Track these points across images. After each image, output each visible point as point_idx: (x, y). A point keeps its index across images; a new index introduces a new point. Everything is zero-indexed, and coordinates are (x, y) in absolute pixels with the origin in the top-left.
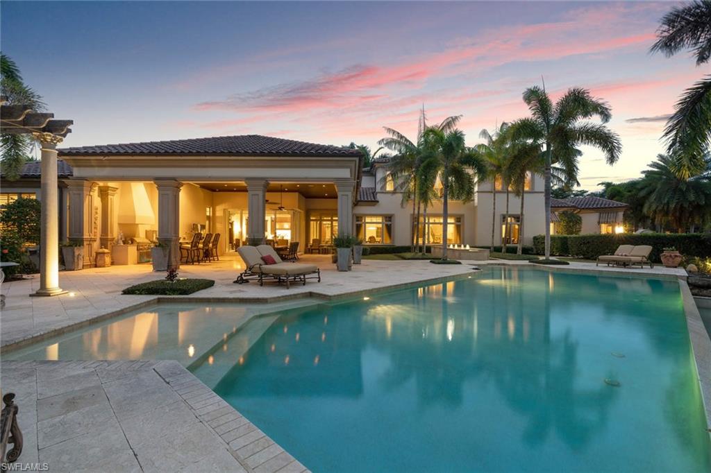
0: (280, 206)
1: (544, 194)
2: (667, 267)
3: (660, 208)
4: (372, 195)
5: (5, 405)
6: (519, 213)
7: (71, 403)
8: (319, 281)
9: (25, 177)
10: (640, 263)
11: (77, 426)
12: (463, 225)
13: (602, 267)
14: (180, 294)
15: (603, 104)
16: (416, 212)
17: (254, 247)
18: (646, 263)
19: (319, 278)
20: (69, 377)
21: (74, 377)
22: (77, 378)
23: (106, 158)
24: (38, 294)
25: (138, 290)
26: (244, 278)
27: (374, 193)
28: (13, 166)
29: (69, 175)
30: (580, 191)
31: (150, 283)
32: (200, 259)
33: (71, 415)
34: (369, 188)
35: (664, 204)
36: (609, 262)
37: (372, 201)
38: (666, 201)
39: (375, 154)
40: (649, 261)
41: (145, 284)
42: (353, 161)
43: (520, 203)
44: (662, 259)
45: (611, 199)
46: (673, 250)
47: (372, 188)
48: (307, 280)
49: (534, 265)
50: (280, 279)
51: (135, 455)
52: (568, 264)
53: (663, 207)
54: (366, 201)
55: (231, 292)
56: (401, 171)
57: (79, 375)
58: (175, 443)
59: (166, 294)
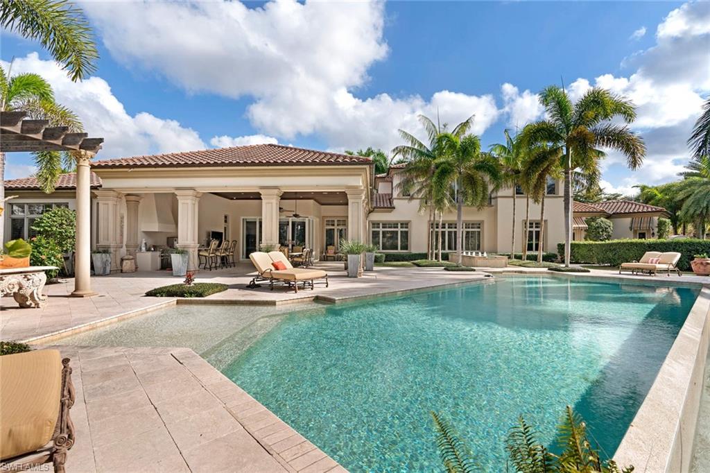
0: (294, 213)
1: (563, 199)
2: (698, 275)
3: (698, 212)
4: (388, 201)
5: (63, 367)
6: (540, 218)
7: (107, 375)
8: (327, 286)
9: (60, 188)
10: (666, 271)
11: (112, 389)
12: (483, 231)
13: (626, 275)
14: (197, 296)
15: (626, 103)
16: (432, 219)
17: (266, 253)
18: (673, 271)
19: (327, 283)
20: (105, 358)
21: (108, 358)
22: (110, 359)
23: (132, 170)
24: (73, 295)
25: (160, 293)
26: (256, 283)
27: (390, 200)
28: (49, 179)
29: (98, 186)
30: (614, 195)
31: (170, 286)
32: (218, 265)
33: (107, 383)
34: (386, 195)
35: (704, 208)
36: (633, 270)
37: (388, 208)
38: (705, 205)
39: (392, 160)
40: (677, 269)
41: (166, 287)
42: (363, 169)
43: (540, 209)
44: (693, 266)
45: (646, 204)
46: (704, 257)
47: (389, 194)
48: (314, 285)
49: (552, 273)
50: (290, 284)
51: (156, 408)
52: (589, 271)
53: (702, 212)
54: (382, 208)
55: (243, 296)
56: (417, 177)
57: (111, 357)
58: (185, 401)
59: (184, 296)
